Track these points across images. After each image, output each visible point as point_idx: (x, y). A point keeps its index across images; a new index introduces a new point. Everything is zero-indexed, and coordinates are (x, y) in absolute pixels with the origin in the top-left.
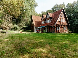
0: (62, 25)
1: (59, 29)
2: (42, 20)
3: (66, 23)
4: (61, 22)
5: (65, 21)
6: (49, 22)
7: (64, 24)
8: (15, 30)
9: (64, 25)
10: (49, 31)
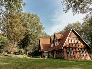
0: (75, 48)
1: (73, 54)
2: (50, 43)
3: (82, 45)
4: (72, 43)
5: (79, 42)
6: (57, 45)
7: (79, 46)
8: (20, 54)
9: (80, 48)
10: (58, 56)
